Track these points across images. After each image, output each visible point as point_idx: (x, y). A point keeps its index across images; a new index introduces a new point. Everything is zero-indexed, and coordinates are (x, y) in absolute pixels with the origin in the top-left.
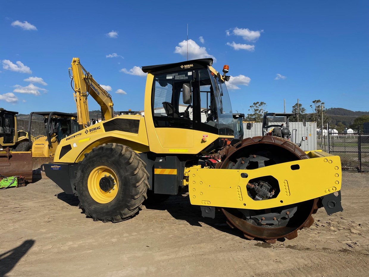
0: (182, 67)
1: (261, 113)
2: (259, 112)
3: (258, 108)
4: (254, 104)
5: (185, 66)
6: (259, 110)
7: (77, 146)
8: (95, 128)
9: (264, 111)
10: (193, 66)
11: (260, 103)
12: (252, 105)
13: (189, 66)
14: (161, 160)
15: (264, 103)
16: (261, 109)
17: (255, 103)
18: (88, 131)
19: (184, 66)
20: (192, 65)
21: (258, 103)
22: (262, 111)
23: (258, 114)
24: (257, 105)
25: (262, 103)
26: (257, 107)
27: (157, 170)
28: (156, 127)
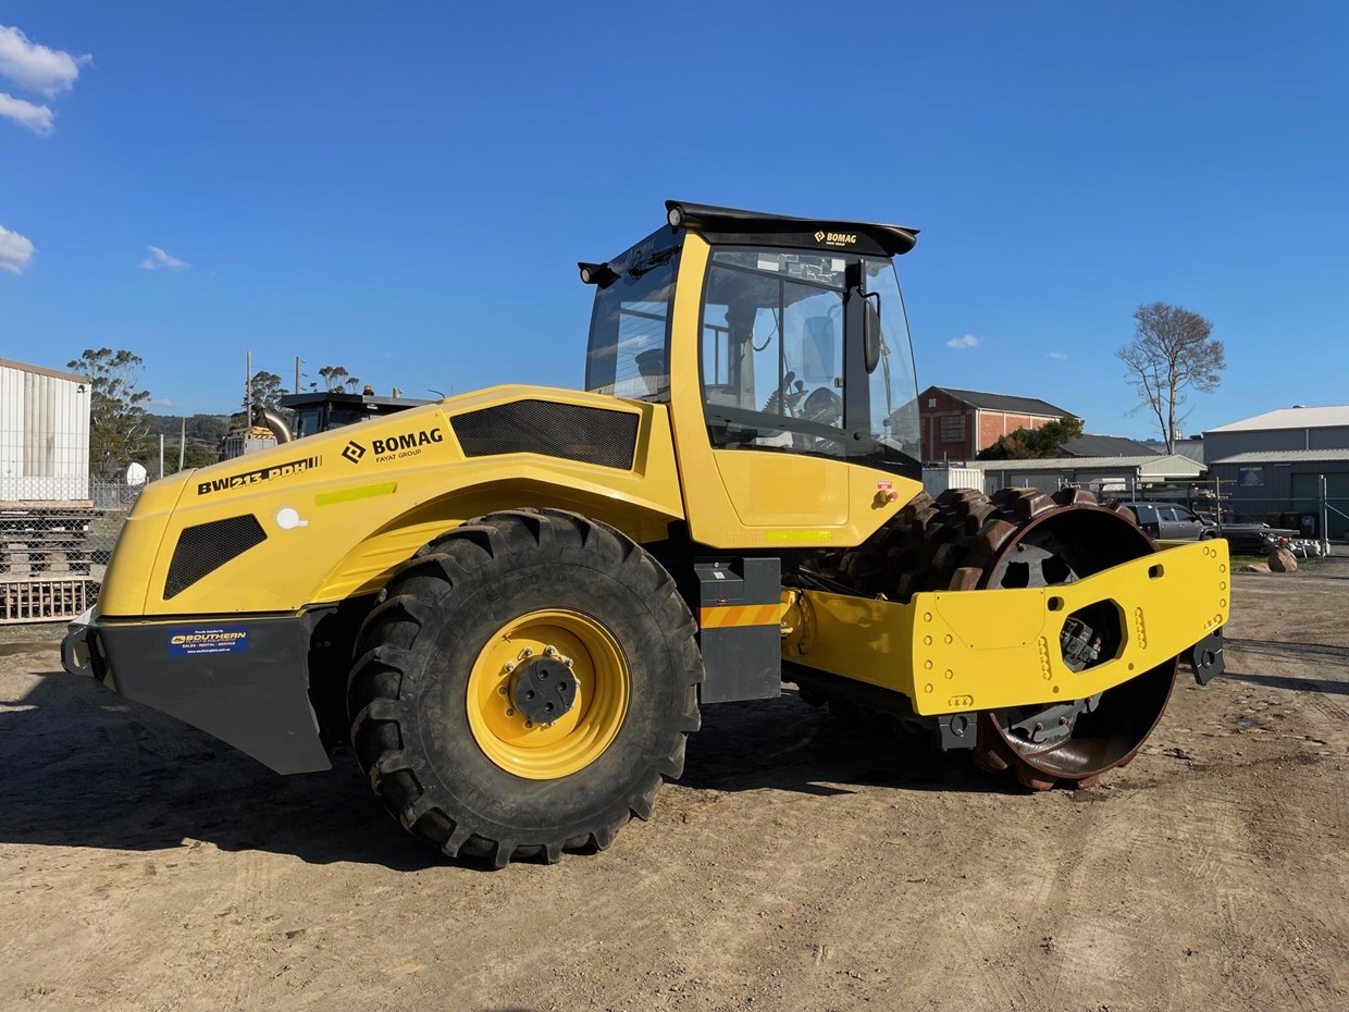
0: (819, 236)
1: (117, 395)
2: (110, 392)
3: (103, 375)
4: (88, 354)
5: (830, 235)
6: (111, 380)
7: (305, 523)
8: (411, 436)
9: (131, 387)
10: (854, 242)
11: (114, 356)
12: (78, 357)
13: (842, 237)
14: (719, 575)
15: (135, 358)
16: (117, 381)
17: (91, 351)
18: (363, 450)
19: (826, 238)
20: (852, 239)
21: (104, 352)
22: (118, 390)
23: (104, 397)
24: (103, 361)
25: (123, 357)
26: (100, 368)
27: (709, 613)
28: (714, 445)
